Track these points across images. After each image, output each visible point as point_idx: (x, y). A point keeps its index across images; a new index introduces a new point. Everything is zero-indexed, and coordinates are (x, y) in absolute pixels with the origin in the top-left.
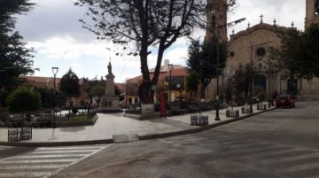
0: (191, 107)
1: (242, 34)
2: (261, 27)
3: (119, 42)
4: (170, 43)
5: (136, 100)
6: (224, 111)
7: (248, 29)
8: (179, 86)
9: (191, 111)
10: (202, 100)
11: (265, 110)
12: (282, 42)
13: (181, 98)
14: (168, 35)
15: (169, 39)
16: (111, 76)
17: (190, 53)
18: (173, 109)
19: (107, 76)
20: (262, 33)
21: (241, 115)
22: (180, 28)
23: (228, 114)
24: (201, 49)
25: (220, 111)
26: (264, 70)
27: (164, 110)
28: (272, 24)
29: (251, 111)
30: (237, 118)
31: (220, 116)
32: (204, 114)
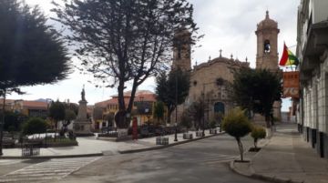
0: (157, 131)
1: (203, 66)
2: (220, 60)
3: (99, 77)
4: (142, 81)
5: (104, 124)
6: (182, 135)
7: (209, 61)
8: (147, 110)
9: (157, 135)
10: (168, 125)
11: (216, 134)
12: (235, 77)
13: (149, 123)
14: (140, 75)
15: (142, 78)
16: (83, 102)
17: (158, 82)
18: (143, 132)
19: (80, 102)
20: (221, 65)
21: (194, 137)
22: (150, 70)
23: (184, 137)
24: (167, 79)
25: (178, 135)
26: (222, 98)
27: (136, 134)
28: (229, 58)
29: (203, 134)
30: (191, 139)
31: (178, 138)
32: (166, 137)
